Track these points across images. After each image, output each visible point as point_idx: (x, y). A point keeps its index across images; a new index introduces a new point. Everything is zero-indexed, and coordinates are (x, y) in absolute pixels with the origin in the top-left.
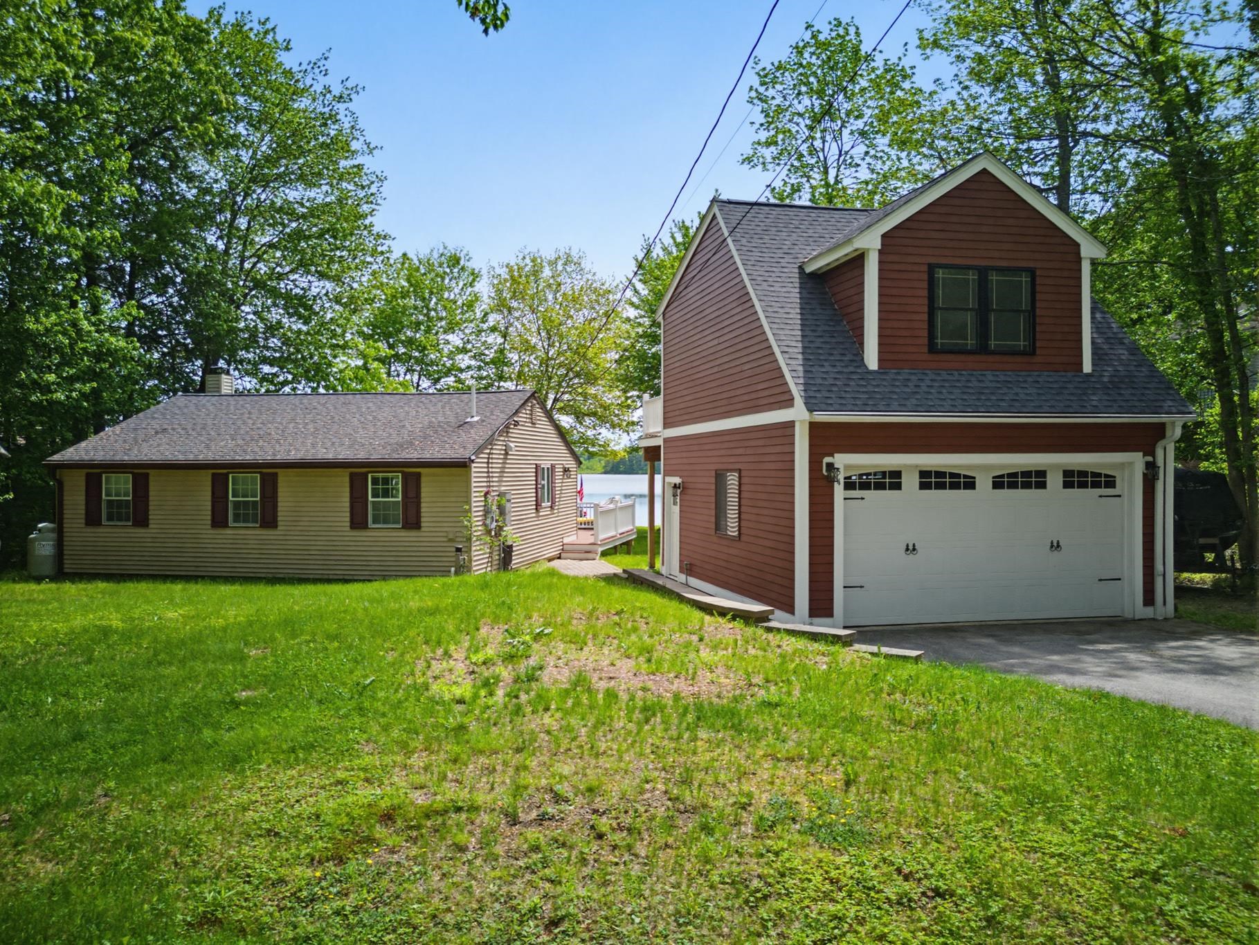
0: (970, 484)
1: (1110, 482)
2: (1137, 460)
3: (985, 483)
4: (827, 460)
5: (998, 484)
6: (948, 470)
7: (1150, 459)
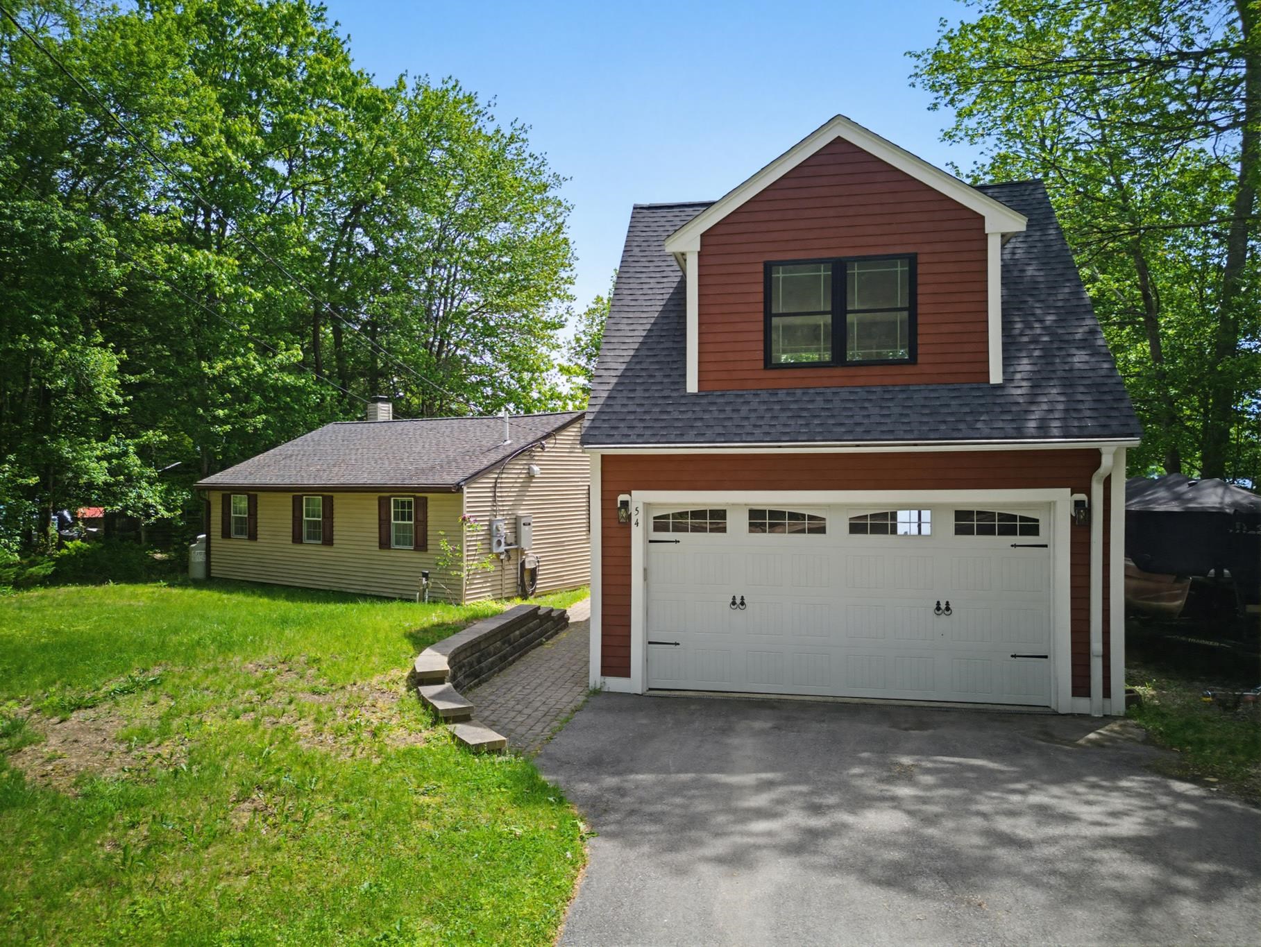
0: (818, 527)
1: (1031, 527)
2: (1062, 500)
3: (838, 526)
4: (622, 497)
5: (857, 527)
6: (787, 510)
7: (1082, 497)
